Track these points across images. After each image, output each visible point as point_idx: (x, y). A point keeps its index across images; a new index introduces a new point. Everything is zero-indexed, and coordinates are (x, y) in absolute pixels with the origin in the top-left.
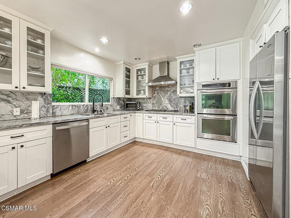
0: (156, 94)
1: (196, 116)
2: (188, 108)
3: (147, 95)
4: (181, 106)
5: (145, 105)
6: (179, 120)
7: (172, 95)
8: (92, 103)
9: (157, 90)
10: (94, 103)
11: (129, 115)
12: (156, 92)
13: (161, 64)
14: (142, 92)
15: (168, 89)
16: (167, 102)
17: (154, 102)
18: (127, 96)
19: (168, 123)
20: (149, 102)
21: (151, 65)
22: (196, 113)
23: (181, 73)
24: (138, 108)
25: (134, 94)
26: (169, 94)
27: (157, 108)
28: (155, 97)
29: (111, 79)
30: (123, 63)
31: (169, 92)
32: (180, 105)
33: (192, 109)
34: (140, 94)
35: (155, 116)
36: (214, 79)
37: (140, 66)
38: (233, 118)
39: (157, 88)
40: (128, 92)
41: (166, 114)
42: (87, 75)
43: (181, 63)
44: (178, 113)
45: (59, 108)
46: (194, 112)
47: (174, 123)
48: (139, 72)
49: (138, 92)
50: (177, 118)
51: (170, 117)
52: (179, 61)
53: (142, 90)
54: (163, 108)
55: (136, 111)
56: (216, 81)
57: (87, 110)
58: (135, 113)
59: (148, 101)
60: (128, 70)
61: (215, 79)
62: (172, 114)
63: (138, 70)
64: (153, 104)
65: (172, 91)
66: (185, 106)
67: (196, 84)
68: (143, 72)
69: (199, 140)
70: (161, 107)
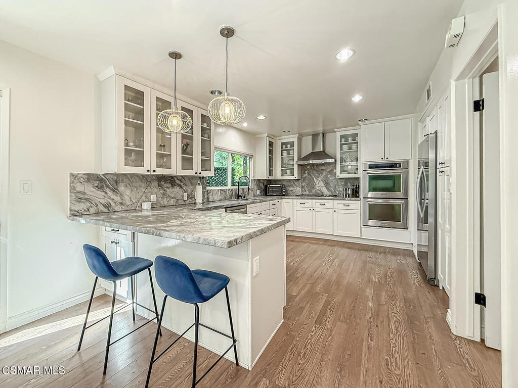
0: (306, 175)
1: (362, 201)
2: (350, 192)
3: (296, 176)
4: (341, 189)
5: (291, 189)
6: (341, 206)
7: (329, 176)
8: (237, 187)
9: (308, 169)
10: (239, 187)
11: (277, 201)
12: (306, 172)
13: (315, 136)
14: (288, 172)
15: (323, 168)
16: (322, 184)
17: (303, 184)
18: (271, 178)
19: (327, 210)
20: (297, 185)
21: (301, 137)
22: (361, 197)
23: (341, 149)
24: (284, 193)
25: (277, 175)
26: (324, 174)
27: (307, 193)
28: (305, 178)
29: (251, 157)
30: (266, 136)
31: (324, 172)
32: (339, 188)
33: (355, 193)
34: (285, 175)
35: (309, 203)
36: (382, 159)
37: (287, 139)
38: (403, 202)
39: (308, 167)
40: (271, 172)
41: (325, 199)
42: (230, 154)
43: (342, 137)
44: (337, 198)
45: (211, 193)
46: (358, 197)
47: (334, 210)
48: (284, 146)
49: (283, 172)
50: (339, 204)
51: (329, 203)
52: (338, 135)
53: (288, 169)
54: (317, 193)
55: (283, 197)
56: (385, 161)
57: (232, 195)
58: (282, 199)
59: (296, 183)
60: (271, 144)
61: (384, 158)
62: (331, 199)
63: (282, 144)
64: (302, 187)
65: (328, 171)
66: (346, 190)
67: (362, 164)
68: (289, 146)
69: (365, 229)
70: (313, 191)
